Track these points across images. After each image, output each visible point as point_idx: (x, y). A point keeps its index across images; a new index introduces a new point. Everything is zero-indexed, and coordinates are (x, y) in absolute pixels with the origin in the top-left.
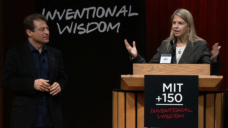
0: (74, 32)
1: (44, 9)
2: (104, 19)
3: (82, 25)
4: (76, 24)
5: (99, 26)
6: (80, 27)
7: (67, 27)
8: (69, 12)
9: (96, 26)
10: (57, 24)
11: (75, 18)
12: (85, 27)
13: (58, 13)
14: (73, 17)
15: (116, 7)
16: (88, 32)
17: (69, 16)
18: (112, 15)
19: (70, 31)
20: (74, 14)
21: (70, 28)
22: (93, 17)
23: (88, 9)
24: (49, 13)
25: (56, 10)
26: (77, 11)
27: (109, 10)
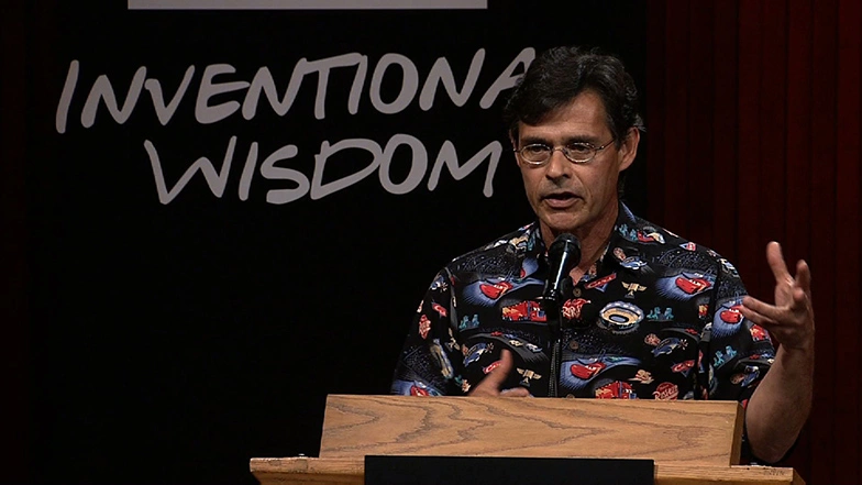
0: (244, 194)
1: (75, 66)
2: (411, 120)
3: (290, 151)
4: (255, 146)
5: (382, 159)
6: (278, 164)
7: (204, 164)
8: (217, 79)
9: (365, 158)
10: (149, 146)
11: (249, 112)
12: (304, 164)
13: (154, 87)
14: (240, 109)
15: (480, 55)
16: (320, 191)
17: (215, 101)
18: (459, 99)
19: (217, 185)
20: (247, 90)
21: (218, 170)
22: (353, 108)
23: (324, 67)
24: (103, 87)
25: (142, 71)
26: (264, 78)
27: (442, 69)
